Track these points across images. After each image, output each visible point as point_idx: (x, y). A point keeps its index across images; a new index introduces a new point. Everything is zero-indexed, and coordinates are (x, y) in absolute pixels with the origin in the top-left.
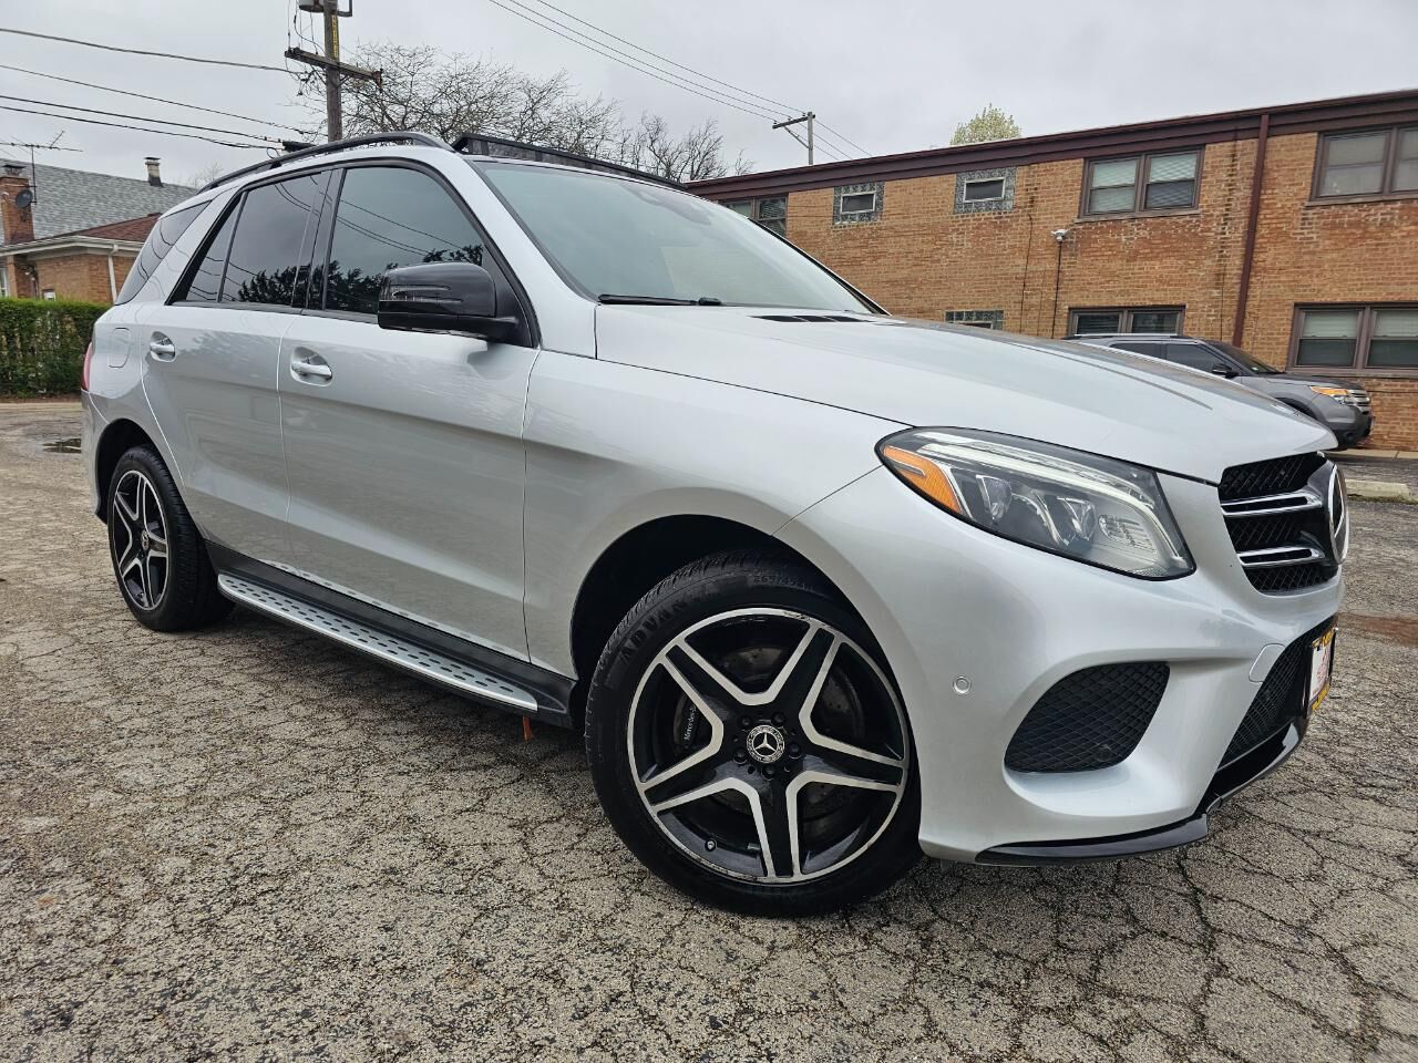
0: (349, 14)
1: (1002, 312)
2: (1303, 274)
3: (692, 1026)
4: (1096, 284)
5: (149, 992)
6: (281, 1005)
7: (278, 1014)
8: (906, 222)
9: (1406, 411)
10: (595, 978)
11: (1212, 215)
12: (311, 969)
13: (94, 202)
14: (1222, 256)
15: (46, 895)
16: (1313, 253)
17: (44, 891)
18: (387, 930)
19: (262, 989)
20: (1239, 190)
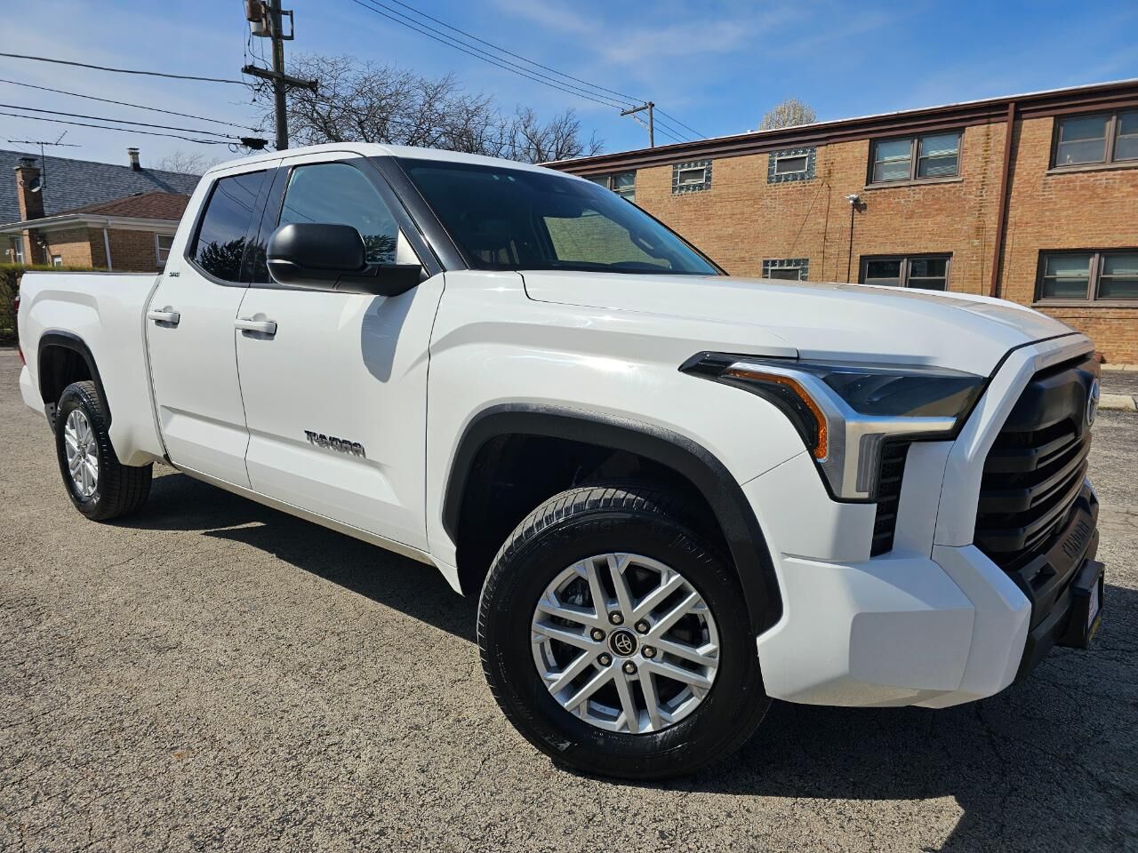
0: (291, 38)
1: (808, 260)
2: (1045, 227)
3: (648, 838)
4: (881, 237)
5: (271, 819)
6: (363, 828)
7: (362, 833)
8: (730, 190)
9: (1130, 333)
10: (574, 805)
11: (972, 182)
12: (377, 801)
13: (88, 184)
14: (980, 214)
15: (179, 751)
16: (1053, 210)
17: (177, 748)
18: (423, 772)
19: (348, 816)
20: (993, 162)
